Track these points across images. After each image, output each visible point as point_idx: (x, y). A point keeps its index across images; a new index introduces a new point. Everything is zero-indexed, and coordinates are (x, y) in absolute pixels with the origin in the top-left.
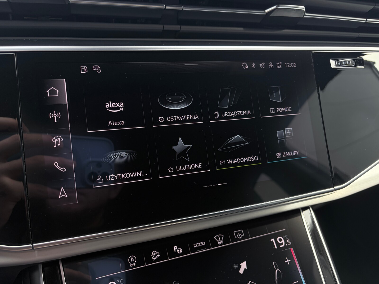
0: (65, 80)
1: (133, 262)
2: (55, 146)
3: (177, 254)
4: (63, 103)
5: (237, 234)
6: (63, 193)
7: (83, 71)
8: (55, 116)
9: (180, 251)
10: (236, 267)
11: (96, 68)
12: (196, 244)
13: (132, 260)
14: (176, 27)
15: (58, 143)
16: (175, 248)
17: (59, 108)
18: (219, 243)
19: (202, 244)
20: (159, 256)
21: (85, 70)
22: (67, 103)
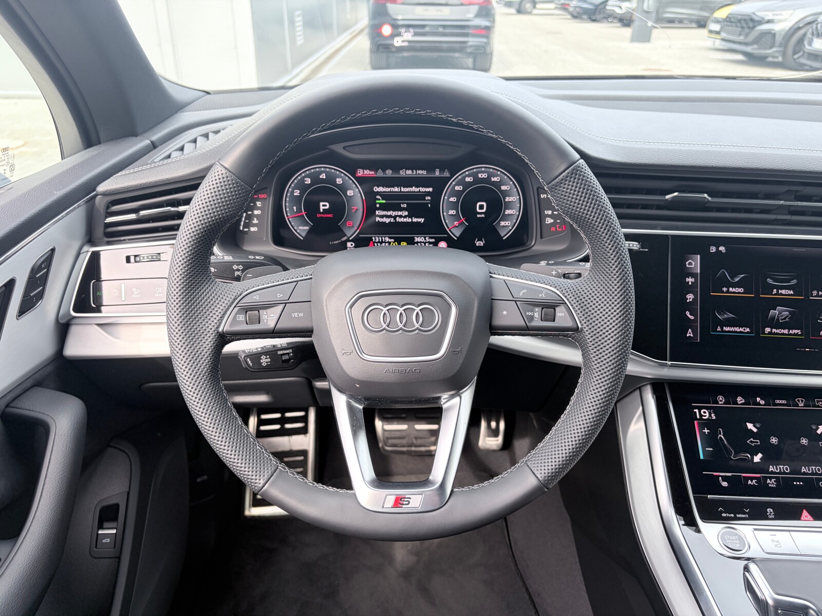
0: (699, 256)
1: (721, 401)
2: (688, 301)
3: (759, 404)
4: (696, 272)
5: (818, 402)
6: (690, 333)
7: (712, 250)
8: (690, 280)
9: (762, 402)
10: (814, 427)
11: (722, 249)
12: (778, 401)
13: (721, 399)
14: (788, 217)
15: (690, 298)
16: (758, 399)
17: (693, 275)
18: (800, 405)
19: (784, 402)
20: (743, 401)
21: (713, 249)
22: (699, 272)
